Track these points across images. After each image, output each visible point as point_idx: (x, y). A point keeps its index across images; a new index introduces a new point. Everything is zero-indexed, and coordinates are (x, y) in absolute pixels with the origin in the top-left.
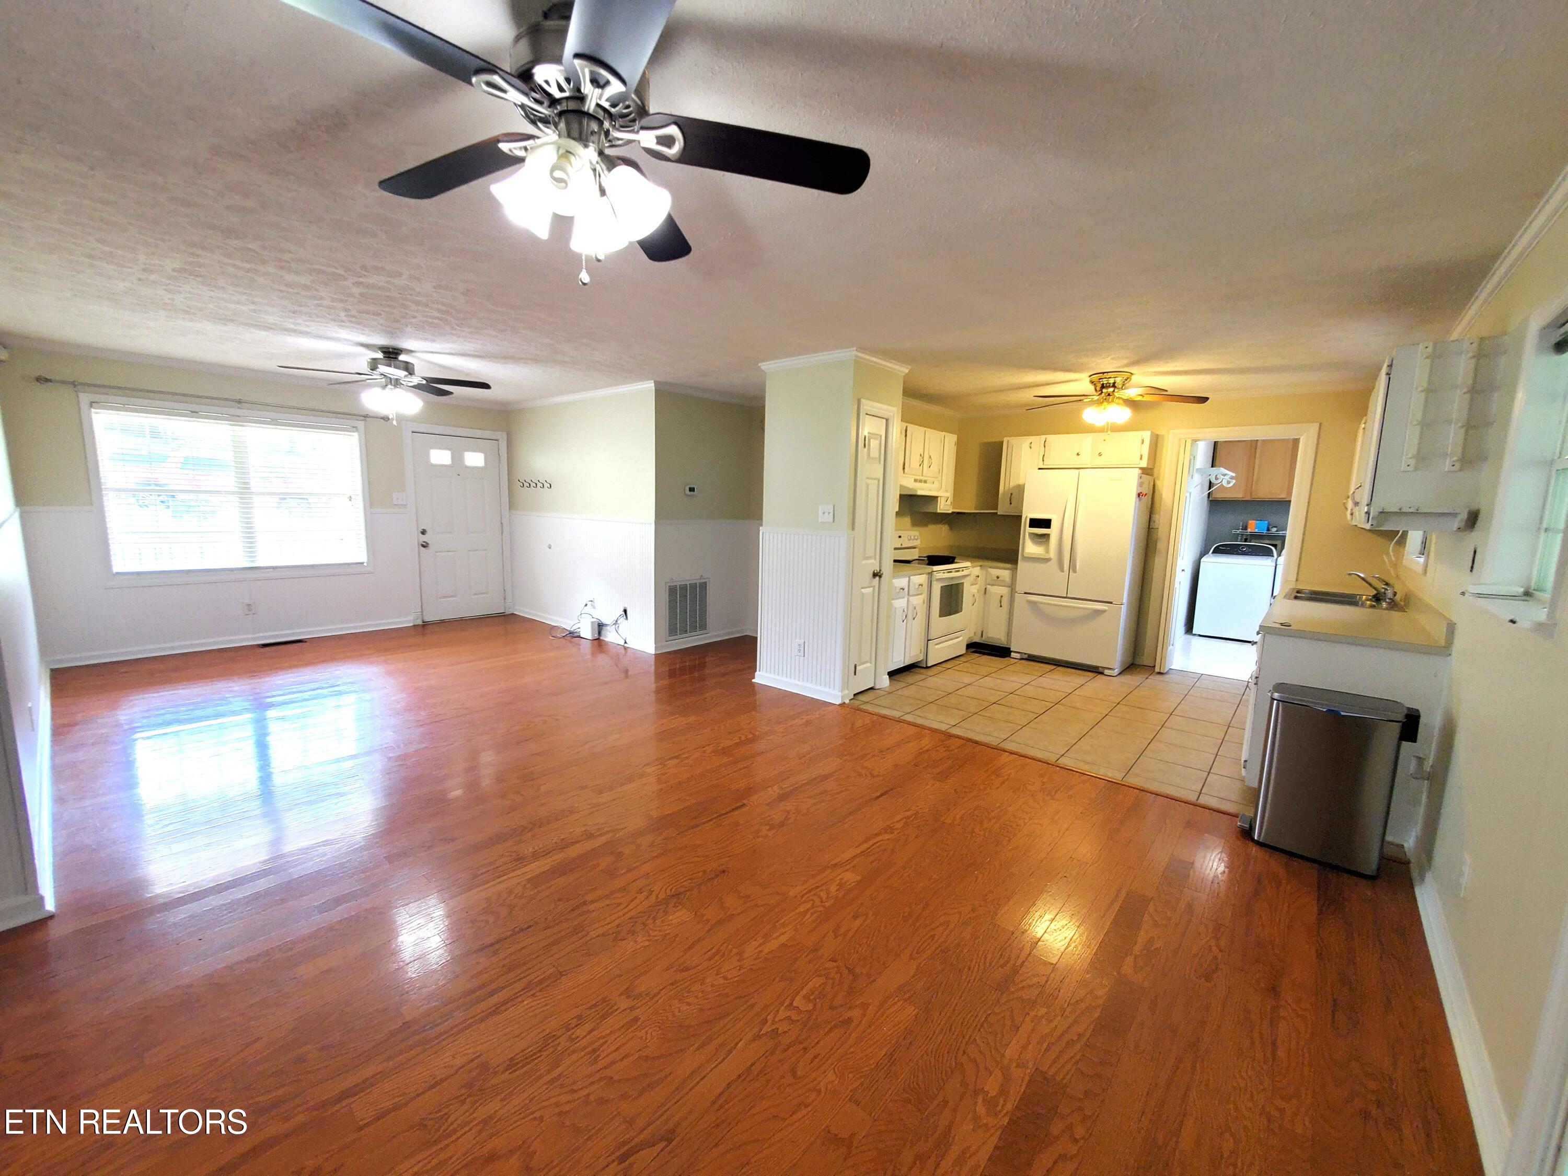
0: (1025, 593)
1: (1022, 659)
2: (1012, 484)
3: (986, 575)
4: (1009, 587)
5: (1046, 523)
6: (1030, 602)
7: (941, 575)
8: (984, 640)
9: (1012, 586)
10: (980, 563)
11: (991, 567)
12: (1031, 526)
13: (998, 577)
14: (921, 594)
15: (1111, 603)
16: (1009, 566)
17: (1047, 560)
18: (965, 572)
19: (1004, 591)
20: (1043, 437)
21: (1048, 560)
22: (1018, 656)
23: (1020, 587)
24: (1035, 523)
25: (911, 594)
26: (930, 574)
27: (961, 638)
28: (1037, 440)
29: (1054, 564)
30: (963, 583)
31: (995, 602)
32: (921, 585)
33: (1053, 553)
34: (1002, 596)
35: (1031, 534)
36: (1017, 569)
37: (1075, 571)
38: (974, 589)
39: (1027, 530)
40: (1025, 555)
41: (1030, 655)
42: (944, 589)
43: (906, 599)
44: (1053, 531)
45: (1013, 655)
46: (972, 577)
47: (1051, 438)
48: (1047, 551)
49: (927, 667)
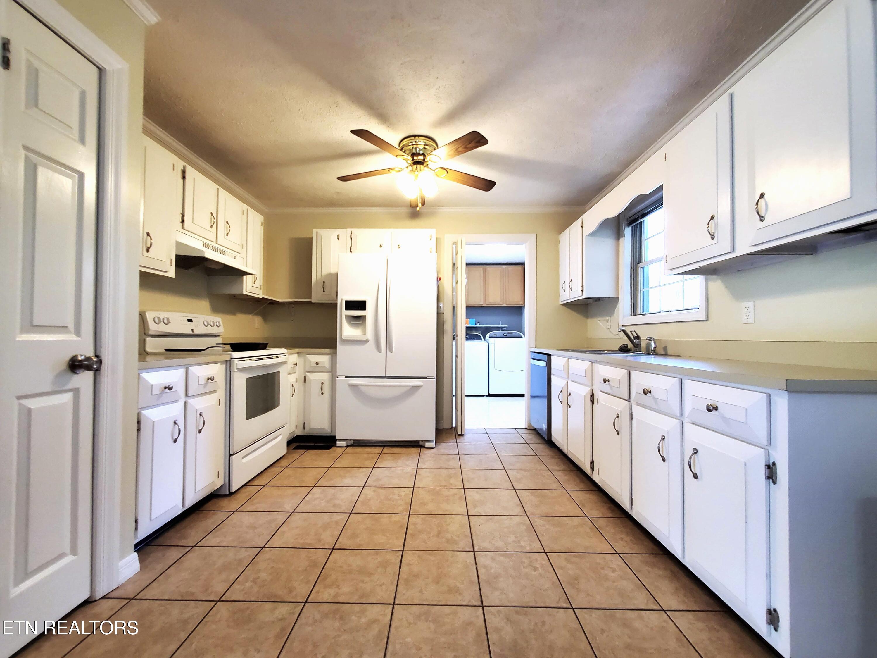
0: (346, 377)
1: (347, 446)
2: (325, 272)
3: (305, 362)
4: (328, 372)
5: (361, 305)
6: (352, 386)
7: (246, 364)
8: (307, 432)
9: (333, 371)
10: (297, 350)
11: (310, 354)
12: (347, 308)
13: (317, 364)
14: (214, 391)
15: (425, 378)
16: (327, 351)
17: (364, 342)
18: (281, 359)
19: (325, 377)
20: (350, 230)
21: (366, 341)
22: (344, 444)
23: (341, 372)
24: (351, 305)
25: (190, 393)
26: (228, 363)
27: (280, 437)
28: (345, 233)
29: (372, 344)
30: (279, 372)
31: (315, 390)
32: (211, 379)
33: (370, 335)
34: (322, 383)
35: (347, 317)
36: (336, 353)
37: (391, 351)
38: (292, 379)
39: (343, 313)
40: (343, 338)
41: (355, 441)
42: (250, 381)
43: (181, 404)
44: (369, 313)
45: (339, 443)
46: (289, 366)
47: (357, 232)
48: (364, 332)
49: (231, 494)
